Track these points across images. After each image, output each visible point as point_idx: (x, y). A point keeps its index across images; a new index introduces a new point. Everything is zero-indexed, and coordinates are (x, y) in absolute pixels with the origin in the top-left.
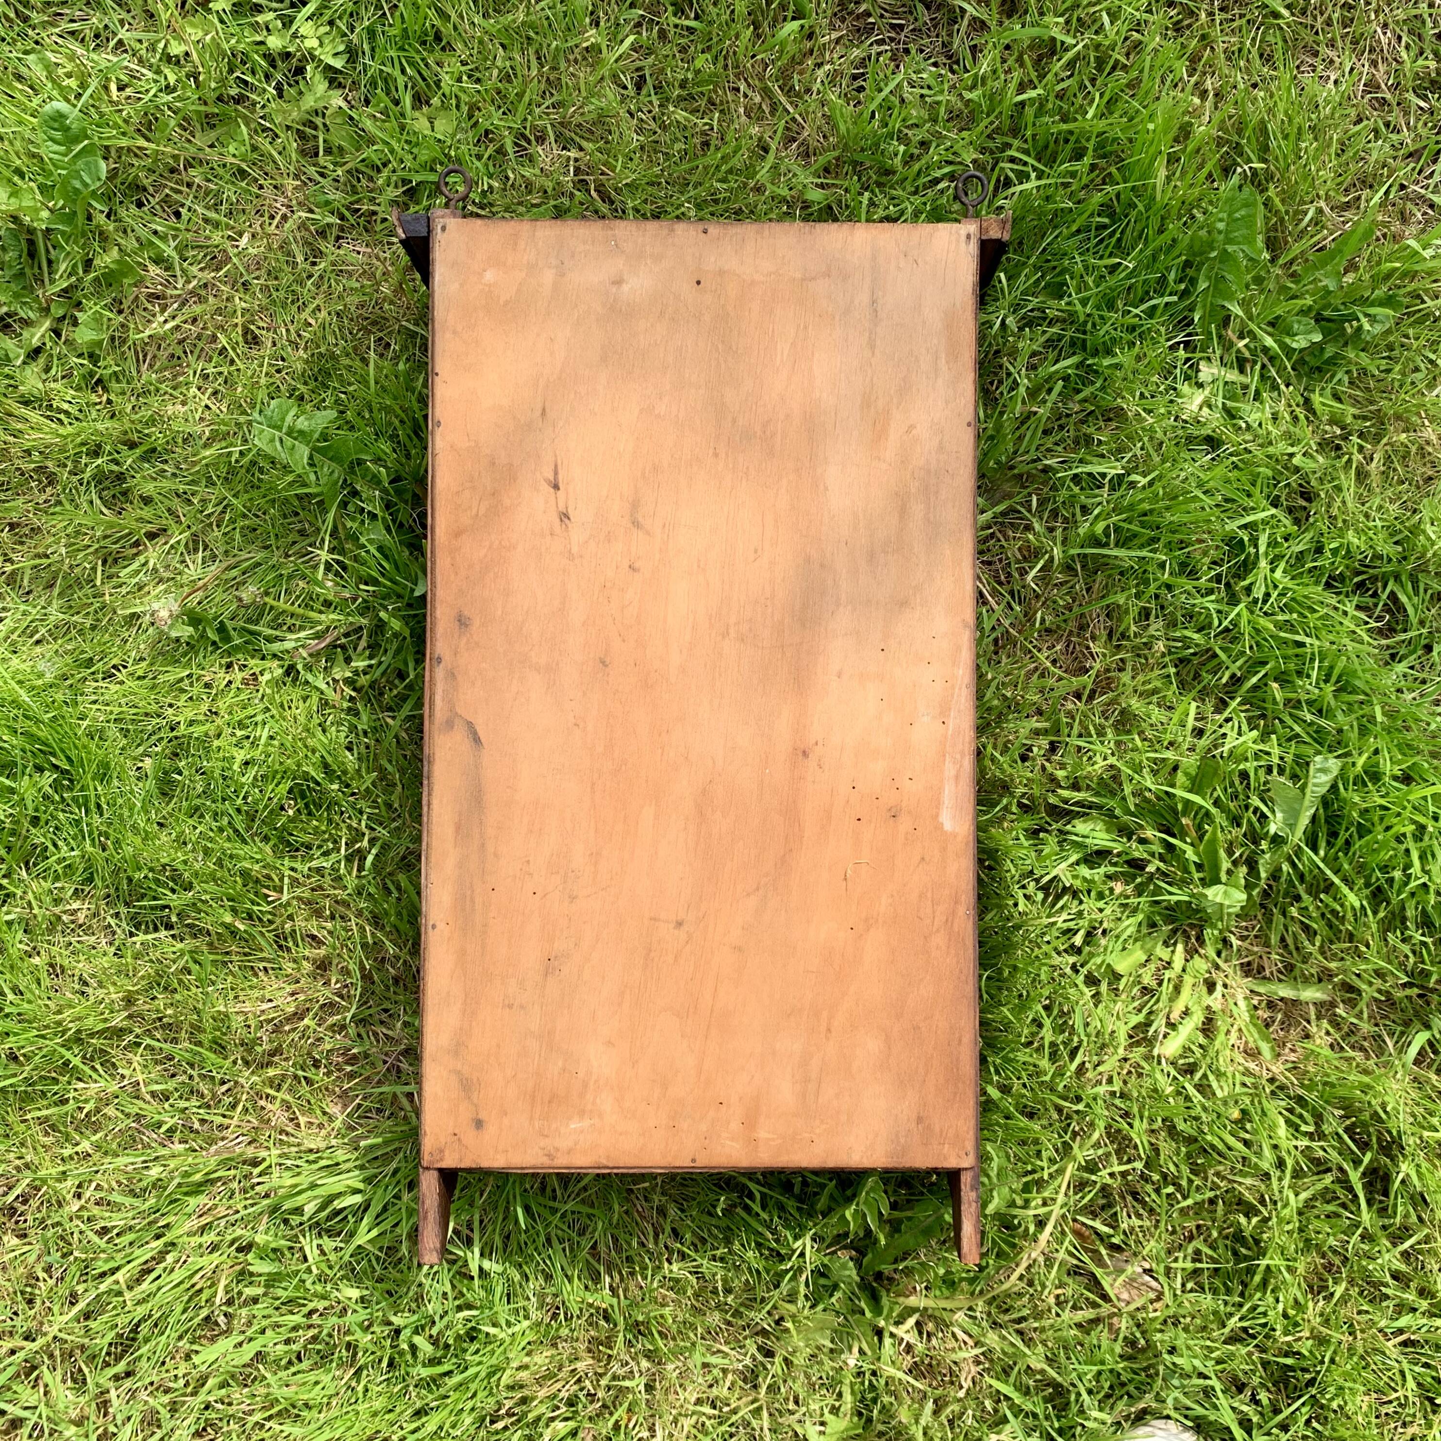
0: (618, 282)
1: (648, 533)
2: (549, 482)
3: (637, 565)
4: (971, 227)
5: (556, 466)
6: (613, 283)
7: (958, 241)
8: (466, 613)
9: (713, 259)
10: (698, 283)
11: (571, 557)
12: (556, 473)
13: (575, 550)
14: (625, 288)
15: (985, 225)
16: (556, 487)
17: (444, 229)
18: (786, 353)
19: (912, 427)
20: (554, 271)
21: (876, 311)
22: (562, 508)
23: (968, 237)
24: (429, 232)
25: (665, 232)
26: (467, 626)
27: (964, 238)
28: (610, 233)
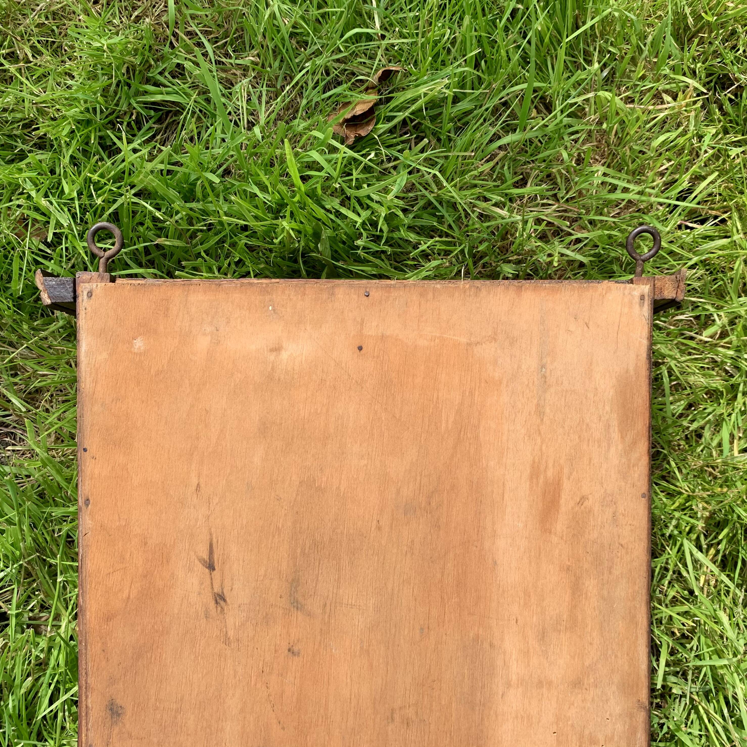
0: (277, 349)
1: (309, 614)
2: (202, 561)
3: (296, 649)
4: (646, 289)
5: (211, 546)
6: (272, 350)
7: (631, 303)
8: (119, 702)
9: (374, 324)
10: (360, 348)
11: (227, 641)
12: (211, 552)
13: (231, 633)
14: (284, 355)
15: (658, 284)
16: (211, 567)
17: (90, 294)
18: (451, 420)
19: (583, 499)
20: (209, 338)
21: (545, 377)
22: (217, 589)
23: (642, 298)
24: (75, 297)
25: (325, 296)
26: (119, 715)
27: (637, 299)
28: (267, 298)
